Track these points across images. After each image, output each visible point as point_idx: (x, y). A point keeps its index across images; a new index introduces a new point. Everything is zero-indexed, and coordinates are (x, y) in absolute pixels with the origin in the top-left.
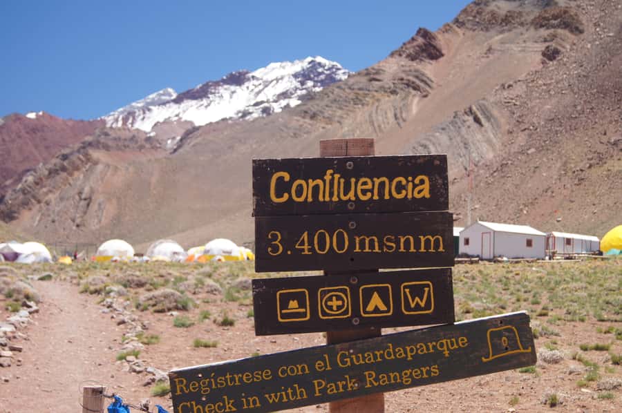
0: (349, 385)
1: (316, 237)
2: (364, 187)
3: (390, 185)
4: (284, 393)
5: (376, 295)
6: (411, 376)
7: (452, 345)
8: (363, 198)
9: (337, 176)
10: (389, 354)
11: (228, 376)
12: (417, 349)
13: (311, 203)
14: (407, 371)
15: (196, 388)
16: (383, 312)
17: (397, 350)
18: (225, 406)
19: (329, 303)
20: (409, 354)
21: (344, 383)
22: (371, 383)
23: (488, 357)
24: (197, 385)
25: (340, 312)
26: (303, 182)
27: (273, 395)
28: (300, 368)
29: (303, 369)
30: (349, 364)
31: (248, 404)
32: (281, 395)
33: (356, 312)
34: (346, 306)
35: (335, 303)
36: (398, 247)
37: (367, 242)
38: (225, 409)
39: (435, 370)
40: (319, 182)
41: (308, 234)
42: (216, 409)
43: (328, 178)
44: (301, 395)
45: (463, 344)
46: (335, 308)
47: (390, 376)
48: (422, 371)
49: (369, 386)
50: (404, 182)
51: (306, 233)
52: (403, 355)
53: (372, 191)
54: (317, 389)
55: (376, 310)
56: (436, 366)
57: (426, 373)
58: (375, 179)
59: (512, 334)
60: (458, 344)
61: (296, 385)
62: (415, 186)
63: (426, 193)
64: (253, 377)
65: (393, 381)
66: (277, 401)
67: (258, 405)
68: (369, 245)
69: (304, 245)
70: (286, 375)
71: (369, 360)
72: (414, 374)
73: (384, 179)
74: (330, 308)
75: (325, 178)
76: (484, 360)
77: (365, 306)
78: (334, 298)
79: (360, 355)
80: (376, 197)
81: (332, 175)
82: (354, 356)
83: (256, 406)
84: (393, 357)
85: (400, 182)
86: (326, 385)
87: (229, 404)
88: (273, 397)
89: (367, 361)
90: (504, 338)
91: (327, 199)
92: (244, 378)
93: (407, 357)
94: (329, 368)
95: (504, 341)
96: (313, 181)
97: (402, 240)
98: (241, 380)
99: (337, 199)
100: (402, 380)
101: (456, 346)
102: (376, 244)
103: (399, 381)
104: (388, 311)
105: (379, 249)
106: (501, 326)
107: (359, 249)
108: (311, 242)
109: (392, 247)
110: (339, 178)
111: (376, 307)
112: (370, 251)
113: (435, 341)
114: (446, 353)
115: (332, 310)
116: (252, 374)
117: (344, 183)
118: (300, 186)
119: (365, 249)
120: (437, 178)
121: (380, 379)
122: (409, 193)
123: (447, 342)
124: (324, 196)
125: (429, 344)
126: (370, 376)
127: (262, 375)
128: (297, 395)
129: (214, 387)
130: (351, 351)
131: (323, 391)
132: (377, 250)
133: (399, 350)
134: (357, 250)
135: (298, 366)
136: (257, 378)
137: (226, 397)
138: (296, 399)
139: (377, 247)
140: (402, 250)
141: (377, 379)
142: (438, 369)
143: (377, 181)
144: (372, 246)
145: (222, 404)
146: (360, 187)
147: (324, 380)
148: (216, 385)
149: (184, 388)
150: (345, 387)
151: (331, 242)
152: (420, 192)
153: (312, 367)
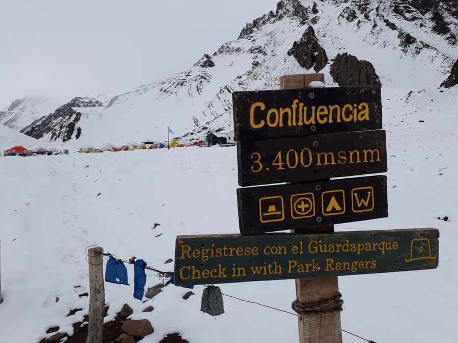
0: (314, 268)
1: (288, 156)
2: (322, 113)
3: (341, 111)
4: (265, 267)
5: (333, 199)
6: (357, 266)
7: (388, 247)
8: (321, 122)
9: (301, 105)
10: (345, 248)
11: (225, 249)
12: (365, 247)
13: (282, 127)
14: (355, 262)
15: (197, 255)
16: (339, 211)
17: (351, 246)
18: (219, 273)
19: (299, 207)
20: (359, 249)
21: (311, 265)
22: (329, 268)
23: (409, 259)
24: (199, 253)
25: (307, 213)
26: (275, 111)
27: (257, 268)
28: (280, 249)
29: (283, 251)
30: (316, 251)
31: (237, 273)
32: (263, 269)
33: (319, 213)
34: (311, 208)
35: (303, 206)
36: (349, 160)
37: (326, 157)
38: (218, 275)
39: (374, 264)
40: (288, 110)
41: (281, 154)
42: (211, 274)
43: (294, 106)
44: (278, 271)
45: (395, 247)
46: (303, 210)
47: (343, 264)
48: (365, 263)
49: (327, 270)
50: (351, 109)
51: (280, 153)
52: (355, 250)
53: (327, 116)
54: (290, 267)
55: (334, 210)
56: (375, 262)
57: (368, 266)
58: (330, 107)
59: (427, 245)
60: (392, 247)
61: (275, 263)
62: (359, 111)
63: (367, 117)
64: (244, 251)
65: (344, 269)
66: (259, 273)
67: (244, 274)
68: (327, 159)
69: (278, 162)
70: (269, 253)
71: (331, 250)
72: (359, 265)
73: (337, 106)
74: (300, 210)
75: (292, 106)
76: (406, 261)
77: (326, 207)
78: (303, 202)
79: (325, 246)
80: (331, 121)
81: (298, 104)
82: (321, 246)
83: (243, 275)
84: (348, 250)
85: (348, 108)
86: (297, 265)
87: (221, 271)
88: (257, 270)
89: (329, 251)
90: (421, 247)
91: (294, 124)
92: (237, 251)
93: (357, 252)
94: (301, 253)
95: (421, 249)
96: (283, 109)
97: (351, 154)
98: (234, 252)
99: (302, 124)
100: (351, 268)
101: (390, 248)
102: (333, 158)
103: (348, 269)
104: (342, 211)
105: (335, 162)
106: (422, 238)
107: (320, 163)
108: (284, 160)
109: (344, 160)
110: (303, 107)
111: (334, 207)
112: (328, 164)
113: (377, 242)
114: (383, 252)
115: (301, 212)
116: (244, 249)
117: (307, 110)
118: (273, 114)
119: (324, 163)
120: (375, 104)
121: (336, 266)
122: (355, 117)
123: (385, 244)
124: (292, 122)
125: (374, 244)
126: (330, 262)
127: (251, 251)
128: (274, 270)
129: (212, 256)
130: (320, 242)
131: (294, 270)
132: (333, 163)
133: (353, 246)
134: (319, 164)
135: (279, 247)
136: (247, 253)
137: (220, 265)
138: (273, 274)
139: (333, 161)
140: (351, 161)
141: (334, 266)
142: (376, 263)
143: (331, 108)
144: (329, 160)
145: (216, 271)
146: (318, 114)
147: (296, 261)
148: (214, 254)
149: (188, 254)
150: (310, 268)
151: (299, 158)
152: (362, 116)
153: (289, 250)
